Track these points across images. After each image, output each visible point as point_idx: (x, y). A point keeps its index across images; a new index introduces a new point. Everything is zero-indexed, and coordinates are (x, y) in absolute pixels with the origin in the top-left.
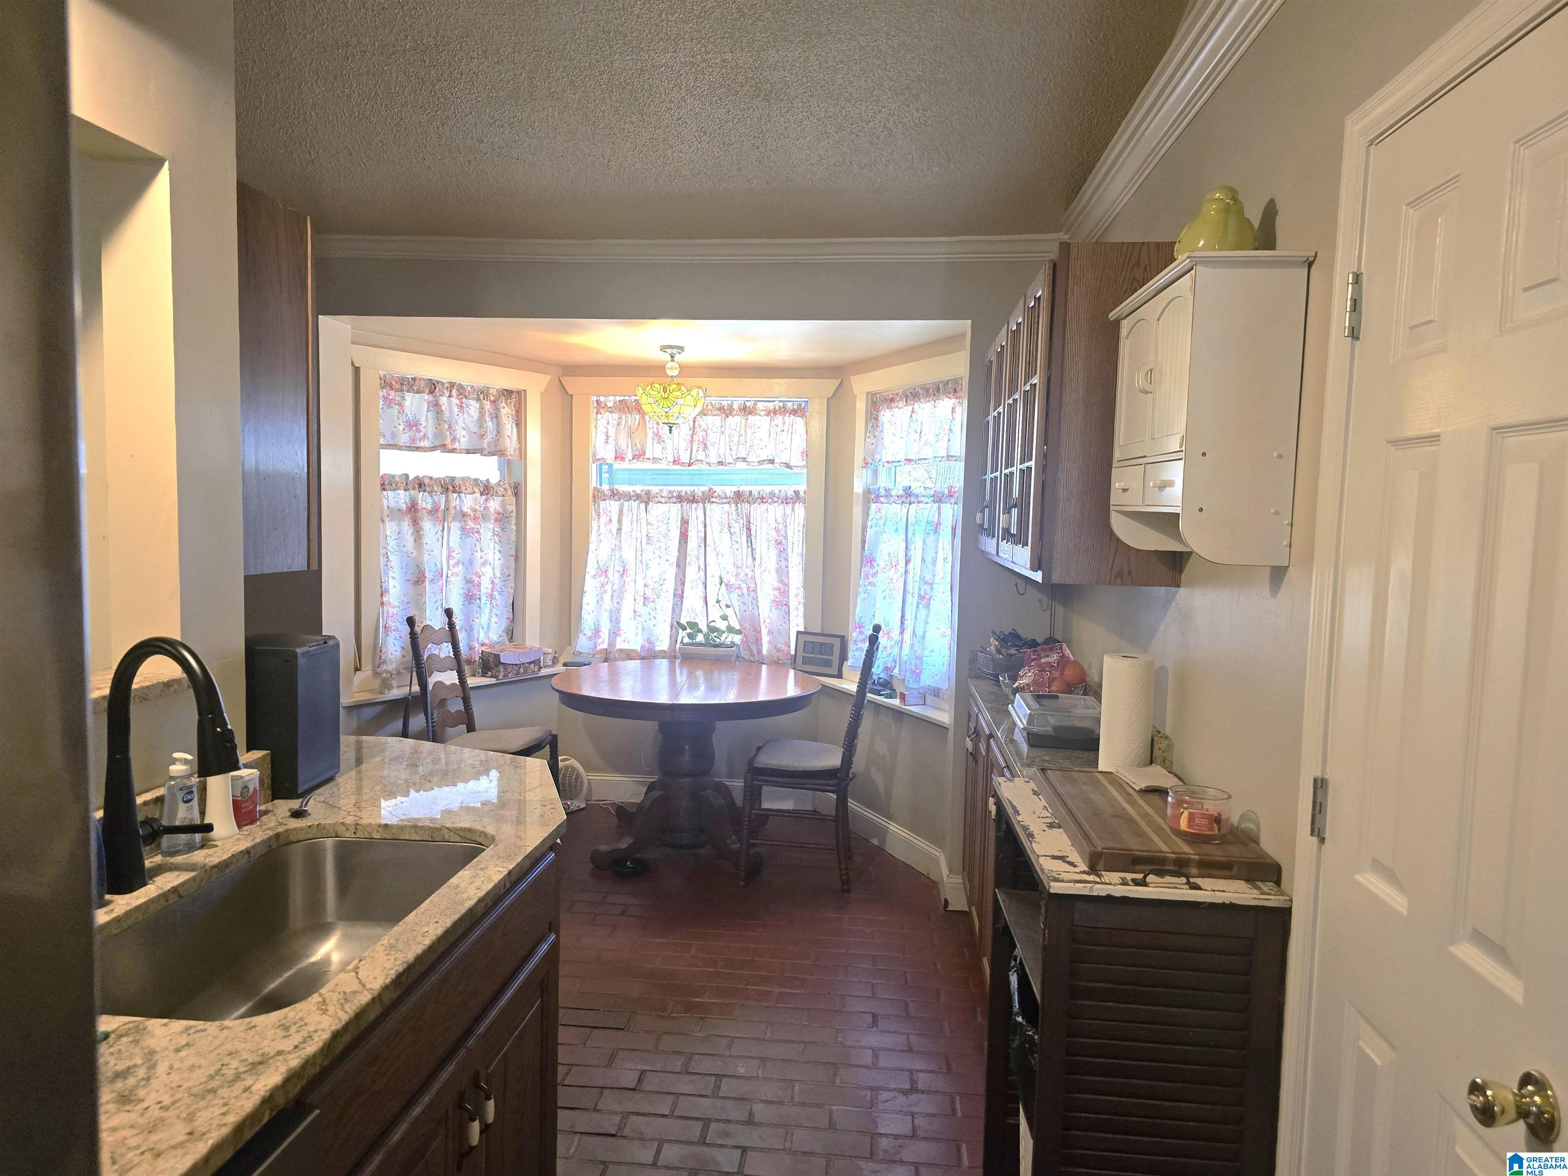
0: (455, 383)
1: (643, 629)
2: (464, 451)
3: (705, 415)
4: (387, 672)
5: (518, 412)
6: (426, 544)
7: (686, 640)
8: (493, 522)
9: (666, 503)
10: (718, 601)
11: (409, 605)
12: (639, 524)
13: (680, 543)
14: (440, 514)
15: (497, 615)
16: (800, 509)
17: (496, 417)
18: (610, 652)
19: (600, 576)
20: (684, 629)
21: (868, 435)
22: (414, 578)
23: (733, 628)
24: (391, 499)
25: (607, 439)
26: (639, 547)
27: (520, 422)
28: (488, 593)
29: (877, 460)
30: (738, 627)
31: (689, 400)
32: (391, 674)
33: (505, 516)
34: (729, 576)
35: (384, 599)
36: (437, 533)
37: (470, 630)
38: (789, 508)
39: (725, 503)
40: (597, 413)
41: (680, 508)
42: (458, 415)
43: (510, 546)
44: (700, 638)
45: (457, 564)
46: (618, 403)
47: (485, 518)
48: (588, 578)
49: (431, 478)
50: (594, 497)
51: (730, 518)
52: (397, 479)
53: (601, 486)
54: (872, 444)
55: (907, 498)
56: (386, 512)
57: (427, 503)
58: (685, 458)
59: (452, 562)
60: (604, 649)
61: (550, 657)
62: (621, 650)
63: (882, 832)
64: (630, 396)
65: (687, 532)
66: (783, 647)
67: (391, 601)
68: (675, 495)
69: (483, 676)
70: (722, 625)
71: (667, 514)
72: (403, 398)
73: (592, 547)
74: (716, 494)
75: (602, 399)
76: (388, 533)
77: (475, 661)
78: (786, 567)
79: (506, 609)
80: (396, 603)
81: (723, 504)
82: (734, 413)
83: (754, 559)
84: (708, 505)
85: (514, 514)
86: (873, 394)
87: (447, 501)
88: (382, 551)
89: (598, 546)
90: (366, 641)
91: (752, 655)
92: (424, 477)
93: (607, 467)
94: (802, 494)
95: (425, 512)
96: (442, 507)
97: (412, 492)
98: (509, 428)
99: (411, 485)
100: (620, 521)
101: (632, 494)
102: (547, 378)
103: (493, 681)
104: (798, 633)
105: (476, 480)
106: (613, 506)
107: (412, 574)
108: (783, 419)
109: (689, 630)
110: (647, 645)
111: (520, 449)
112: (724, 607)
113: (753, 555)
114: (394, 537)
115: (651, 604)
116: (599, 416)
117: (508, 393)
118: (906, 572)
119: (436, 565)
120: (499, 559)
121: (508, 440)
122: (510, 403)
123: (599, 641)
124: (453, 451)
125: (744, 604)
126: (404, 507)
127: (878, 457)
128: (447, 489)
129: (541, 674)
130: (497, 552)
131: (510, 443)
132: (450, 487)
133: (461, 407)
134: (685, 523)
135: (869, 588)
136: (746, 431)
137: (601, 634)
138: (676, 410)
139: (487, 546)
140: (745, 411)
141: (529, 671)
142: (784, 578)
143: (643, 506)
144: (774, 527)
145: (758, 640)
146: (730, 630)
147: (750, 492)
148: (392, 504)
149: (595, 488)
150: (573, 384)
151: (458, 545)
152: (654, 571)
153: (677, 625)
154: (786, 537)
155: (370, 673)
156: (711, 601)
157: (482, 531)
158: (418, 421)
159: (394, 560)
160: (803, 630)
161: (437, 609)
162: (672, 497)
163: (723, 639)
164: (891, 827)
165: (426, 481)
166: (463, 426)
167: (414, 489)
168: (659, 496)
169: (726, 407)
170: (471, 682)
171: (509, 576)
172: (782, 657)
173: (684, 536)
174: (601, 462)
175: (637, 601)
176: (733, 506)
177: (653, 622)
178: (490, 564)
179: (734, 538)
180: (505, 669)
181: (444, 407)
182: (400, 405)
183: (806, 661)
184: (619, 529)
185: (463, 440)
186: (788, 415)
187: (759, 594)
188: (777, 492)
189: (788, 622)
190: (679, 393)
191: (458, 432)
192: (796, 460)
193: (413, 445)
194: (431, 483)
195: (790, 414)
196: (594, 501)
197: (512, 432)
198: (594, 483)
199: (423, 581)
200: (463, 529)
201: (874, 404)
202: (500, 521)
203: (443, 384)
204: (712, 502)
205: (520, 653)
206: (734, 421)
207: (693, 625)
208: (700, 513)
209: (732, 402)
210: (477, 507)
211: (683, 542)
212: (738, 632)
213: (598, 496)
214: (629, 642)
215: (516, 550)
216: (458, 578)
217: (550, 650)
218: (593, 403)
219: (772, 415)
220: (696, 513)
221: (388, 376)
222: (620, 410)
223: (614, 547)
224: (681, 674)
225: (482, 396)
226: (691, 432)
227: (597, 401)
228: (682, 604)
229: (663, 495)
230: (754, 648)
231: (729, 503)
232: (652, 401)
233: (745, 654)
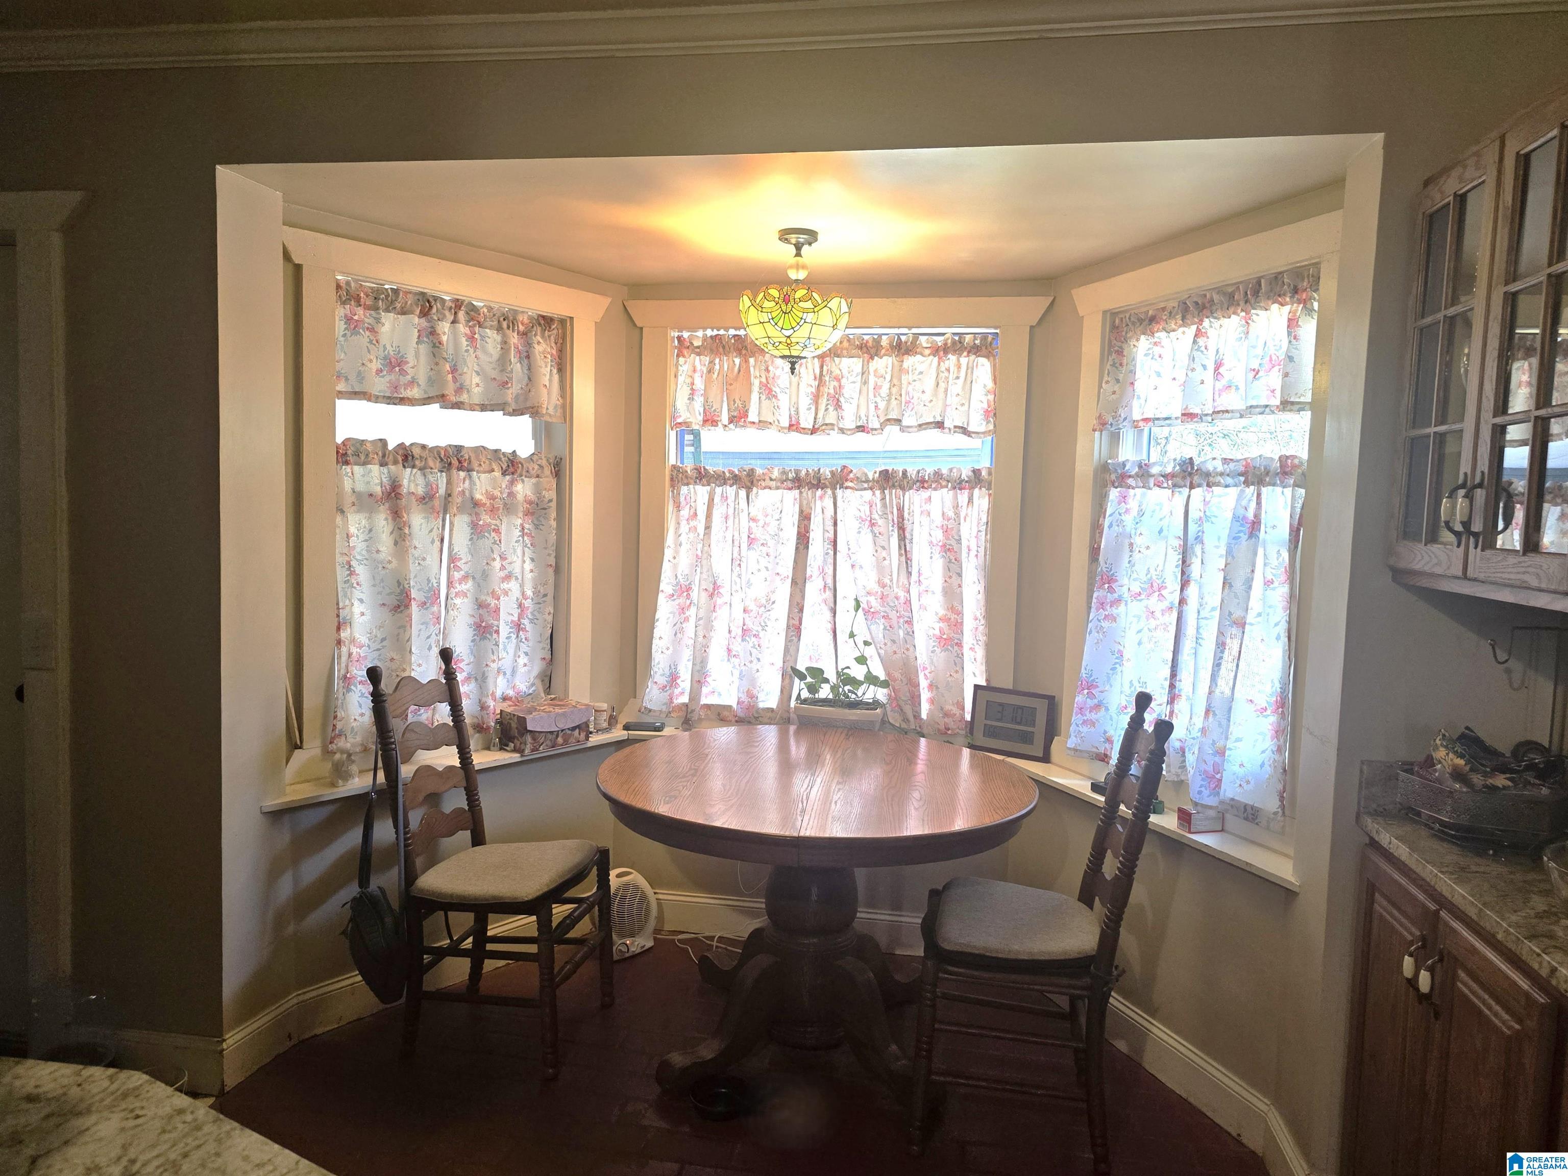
0: (463, 301)
1: (741, 677)
2: (477, 407)
3: (838, 357)
4: (342, 751)
5: (561, 351)
6: (415, 547)
7: (805, 694)
8: (521, 515)
9: (777, 488)
10: (852, 635)
11: (384, 643)
12: (737, 520)
13: (797, 548)
14: (437, 503)
15: (526, 654)
16: (982, 501)
17: (527, 356)
18: (693, 711)
19: (680, 596)
20: (802, 677)
21: (1106, 378)
22: (392, 601)
23: (876, 678)
24: (357, 476)
25: (692, 394)
26: (736, 555)
27: (563, 365)
28: (512, 621)
29: (1122, 419)
30: (882, 677)
31: (825, 316)
32: (349, 755)
33: (541, 507)
34: (872, 599)
35: (342, 635)
36: (431, 531)
37: (480, 678)
38: (963, 497)
39: (865, 489)
40: (678, 356)
41: (797, 496)
42: (467, 351)
43: (547, 551)
44: (825, 692)
45: (465, 578)
46: (709, 340)
47: (509, 508)
48: (662, 599)
49: (424, 447)
50: (672, 479)
51: (874, 512)
52: (369, 447)
53: (682, 462)
54: (1114, 393)
55: (1184, 478)
56: (349, 499)
57: (417, 485)
58: (807, 421)
59: (457, 575)
60: (683, 704)
61: (605, 716)
62: (708, 707)
63: (1139, 1036)
64: (727, 329)
65: (808, 532)
66: (955, 710)
67: (357, 635)
68: (790, 476)
69: (501, 749)
70: (858, 672)
71: (779, 505)
72: (378, 320)
73: (668, 553)
74: (851, 475)
75: (686, 335)
76: (353, 530)
77: (488, 728)
78: (960, 586)
79: (541, 645)
80: (363, 639)
81: (861, 490)
82: (883, 351)
83: (909, 574)
84: (839, 492)
85: (553, 504)
86: (1114, 314)
87: (449, 483)
88: (339, 559)
89: (677, 552)
90: (311, 701)
91: (906, 720)
92: (412, 445)
93: (691, 437)
94: (984, 473)
95: (413, 499)
96: (442, 491)
97: (392, 467)
98: (547, 373)
99: (391, 457)
100: (709, 516)
101: (727, 475)
102: (605, 302)
103: (515, 757)
104: (977, 687)
105: (496, 451)
106: (701, 492)
107: (388, 594)
108: (958, 361)
109: (809, 679)
110: (744, 698)
111: (564, 407)
112: (861, 645)
113: (907, 568)
114: (362, 537)
115: (753, 639)
116: (681, 360)
117: (546, 321)
118: (1182, 601)
119: (429, 580)
120: (532, 571)
121: (544, 392)
122: (549, 337)
123: (677, 691)
124: (458, 406)
125: (894, 641)
126: (378, 490)
127: (1123, 413)
128: (450, 464)
129: (589, 744)
130: (528, 561)
131: (548, 398)
132: (455, 462)
133: (471, 338)
134: (805, 518)
135: (1105, 624)
136: (900, 380)
137: (679, 681)
138: (804, 331)
139: (512, 551)
140: (900, 349)
141: (572, 740)
142: (955, 604)
143: (743, 493)
144: (939, 525)
145: (915, 699)
146: (871, 679)
147: (905, 473)
148: (360, 487)
149: (674, 466)
150: (643, 311)
151: (466, 550)
152: (759, 590)
153: (791, 673)
154: (959, 541)
155: (317, 751)
156: (842, 637)
157: (503, 529)
158: (402, 356)
159: (362, 571)
160: (984, 684)
161: (430, 648)
162: (787, 479)
163: (860, 693)
164: (1155, 1030)
165: (417, 451)
166: (476, 368)
167: (395, 462)
168: (767, 478)
169: (870, 344)
170: (480, 759)
171: (545, 595)
172: (952, 725)
173: (803, 539)
174: (684, 428)
175: (733, 634)
176: (878, 493)
177: (755, 666)
178: (517, 579)
179: (881, 541)
180: (534, 739)
181: (444, 338)
182: (372, 330)
183: (991, 732)
184: (708, 527)
185: (476, 390)
186: (965, 354)
187: (916, 627)
188: (945, 471)
189: (960, 671)
190: (809, 305)
191: (467, 378)
192: (977, 423)
193: (395, 395)
194: (424, 455)
195: (969, 352)
196: (673, 486)
197: (550, 380)
198: (672, 460)
199: (408, 606)
200: (474, 526)
201: (1114, 327)
202: (533, 514)
203: (443, 301)
204: (847, 488)
205: (558, 714)
206: (883, 364)
207: (816, 673)
208: (828, 502)
209: (880, 335)
210: (497, 493)
211: (801, 547)
212: (885, 684)
213: (679, 477)
214: (720, 694)
215: (556, 557)
216: (466, 600)
217: (605, 706)
218: (674, 342)
219: (942, 353)
220: (822, 504)
221: (353, 285)
222: (711, 350)
223: (699, 553)
224: (798, 747)
225: (505, 324)
226: (817, 383)
227: (679, 338)
228: (799, 640)
229: (774, 477)
230: (908, 710)
231: (871, 489)
232: (764, 317)
233: (894, 719)
